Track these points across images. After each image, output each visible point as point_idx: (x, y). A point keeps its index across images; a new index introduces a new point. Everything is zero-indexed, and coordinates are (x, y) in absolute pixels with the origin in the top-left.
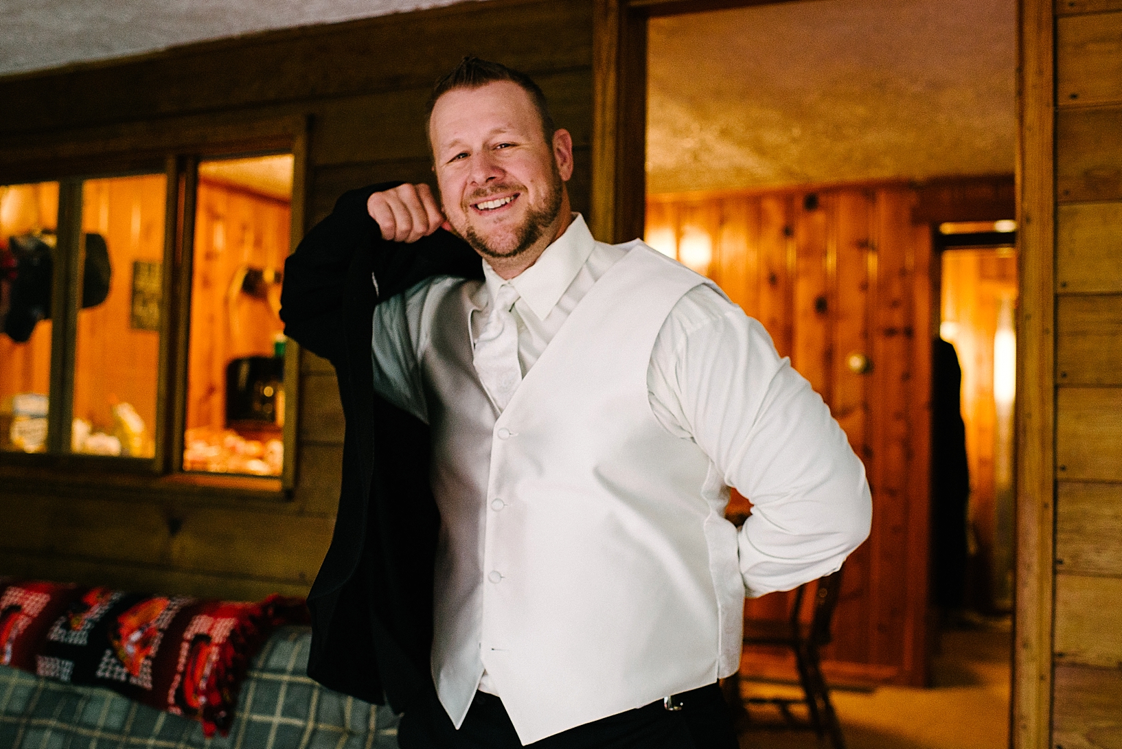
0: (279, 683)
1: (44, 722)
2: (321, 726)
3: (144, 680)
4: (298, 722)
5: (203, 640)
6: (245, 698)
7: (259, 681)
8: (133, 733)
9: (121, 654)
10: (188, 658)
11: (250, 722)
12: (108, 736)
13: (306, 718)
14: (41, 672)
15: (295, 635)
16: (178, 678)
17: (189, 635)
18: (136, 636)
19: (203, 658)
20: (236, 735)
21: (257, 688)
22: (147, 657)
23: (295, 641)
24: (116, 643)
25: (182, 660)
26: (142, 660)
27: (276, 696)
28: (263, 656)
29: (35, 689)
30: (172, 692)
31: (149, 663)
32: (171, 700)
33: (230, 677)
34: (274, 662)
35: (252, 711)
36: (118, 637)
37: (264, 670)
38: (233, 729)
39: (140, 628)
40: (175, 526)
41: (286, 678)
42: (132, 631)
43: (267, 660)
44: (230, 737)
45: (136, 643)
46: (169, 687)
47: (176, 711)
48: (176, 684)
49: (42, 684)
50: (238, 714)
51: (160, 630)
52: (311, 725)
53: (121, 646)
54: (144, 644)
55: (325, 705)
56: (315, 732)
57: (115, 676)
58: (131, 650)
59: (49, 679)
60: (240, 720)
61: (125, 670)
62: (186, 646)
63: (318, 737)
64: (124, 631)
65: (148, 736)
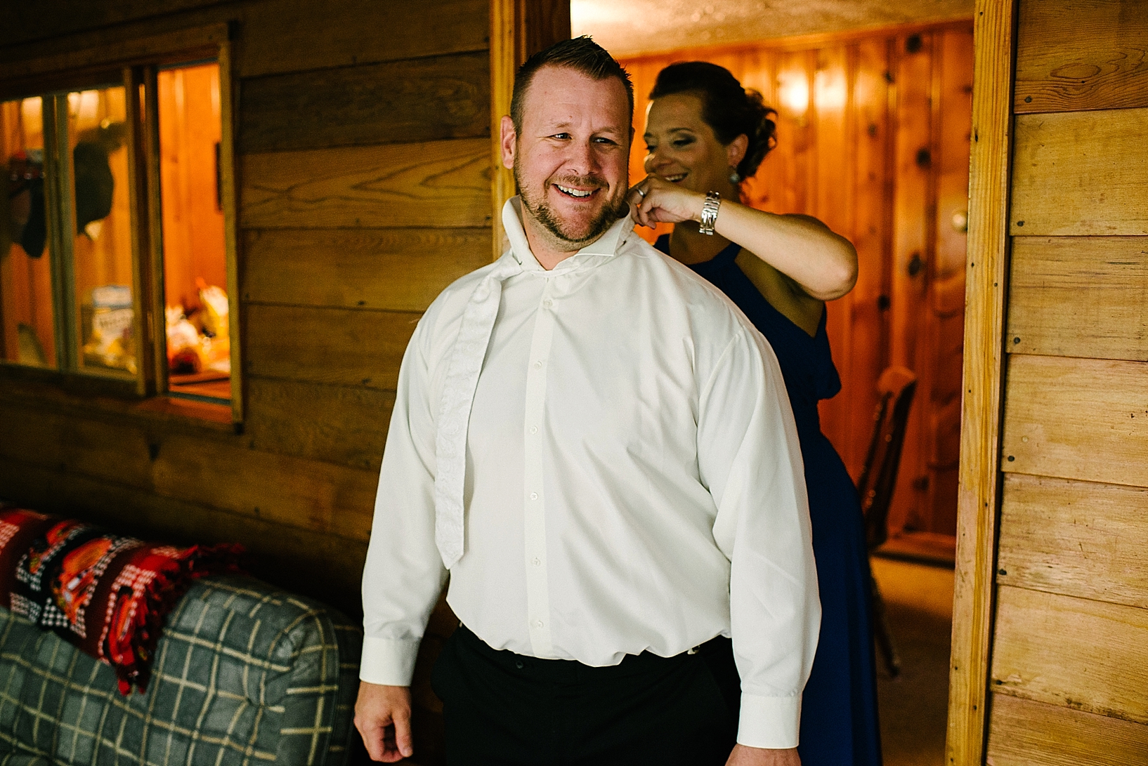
0: (188, 644)
1: (12, 657)
2: (221, 693)
3: (80, 629)
4: (202, 688)
5: (126, 591)
6: (160, 655)
7: (172, 639)
8: (74, 679)
9: (60, 602)
10: (114, 609)
11: (162, 681)
12: (56, 679)
13: (208, 685)
14: (14, 608)
15: (208, 592)
16: (106, 629)
17: (116, 587)
18: (74, 583)
19: (124, 613)
20: (151, 693)
21: (169, 648)
22: (82, 607)
23: (206, 600)
24: (56, 591)
25: (110, 612)
26: (77, 610)
27: (184, 657)
28: (178, 614)
29: (8, 621)
30: (101, 644)
31: (83, 612)
32: (101, 651)
33: (146, 635)
34: (186, 621)
35: (164, 672)
36: (59, 584)
37: (175, 629)
38: (150, 686)
39: (78, 575)
40: (154, 452)
41: (193, 640)
42: (71, 578)
43: (180, 619)
44: (147, 695)
45: (73, 591)
46: (99, 639)
47: (106, 662)
48: (103, 637)
49: (12, 618)
50: (154, 672)
51: (96, 577)
52: (212, 691)
53: (61, 595)
54: (80, 591)
55: (224, 673)
56: (215, 698)
57: (58, 623)
58: (68, 597)
59: (18, 614)
60: (155, 677)
61: (66, 618)
62: (113, 597)
63: (217, 705)
64: (64, 578)
65: (84, 684)
